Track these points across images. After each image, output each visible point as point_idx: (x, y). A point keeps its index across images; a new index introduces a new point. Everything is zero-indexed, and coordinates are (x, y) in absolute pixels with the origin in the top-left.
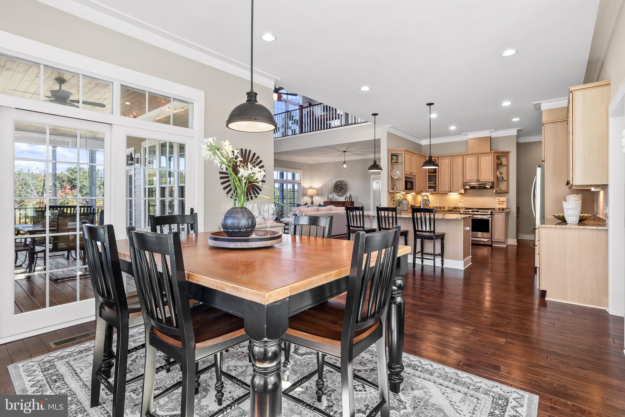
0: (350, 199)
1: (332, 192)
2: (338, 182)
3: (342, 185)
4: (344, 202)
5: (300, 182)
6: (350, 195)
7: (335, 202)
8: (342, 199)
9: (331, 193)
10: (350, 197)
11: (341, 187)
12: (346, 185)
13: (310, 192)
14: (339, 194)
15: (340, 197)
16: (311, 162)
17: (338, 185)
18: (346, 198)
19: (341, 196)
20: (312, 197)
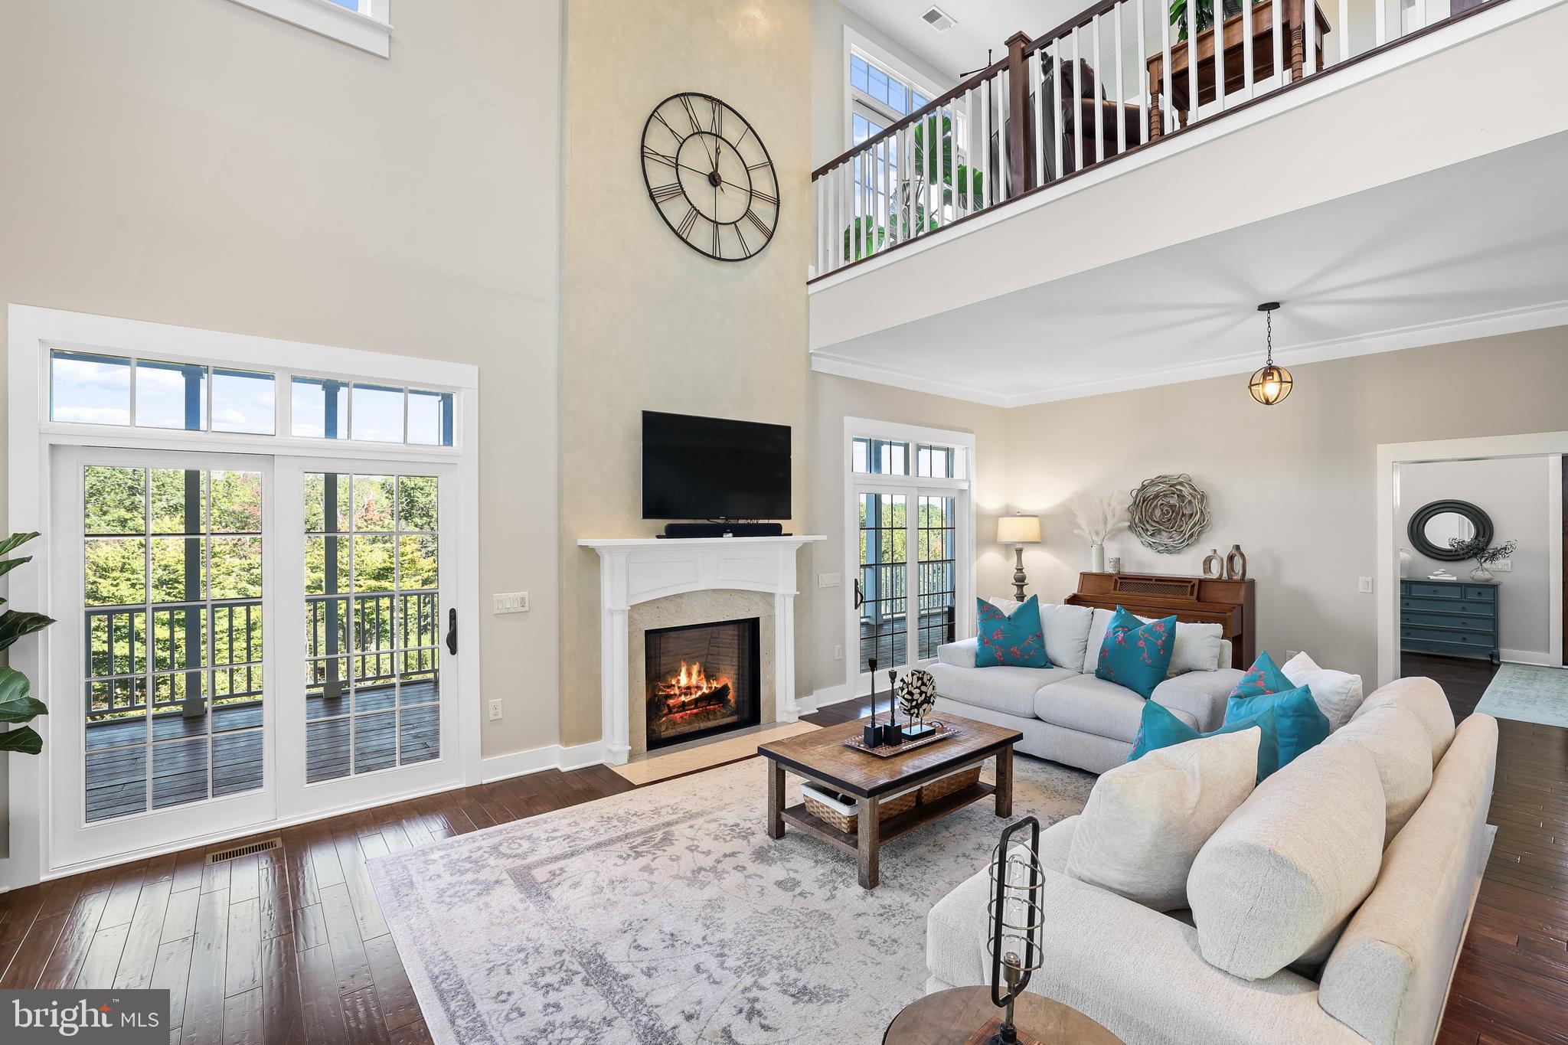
0: (1231, 569)
1: (1120, 530)
2: (1153, 483)
3: (1181, 497)
4: (1201, 581)
5: (965, 486)
6: (1238, 547)
7: (1149, 579)
8: (1185, 565)
9: (1114, 534)
10: (1231, 558)
11: (1172, 506)
12: (1203, 498)
13: (1011, 530)
14: (1164, 538)
15: (1166, 557)
16: (1008, 401)
17: (1156, 496)
18: (1207, 562)
19: (1169, 550)
20: (1019, 552)
